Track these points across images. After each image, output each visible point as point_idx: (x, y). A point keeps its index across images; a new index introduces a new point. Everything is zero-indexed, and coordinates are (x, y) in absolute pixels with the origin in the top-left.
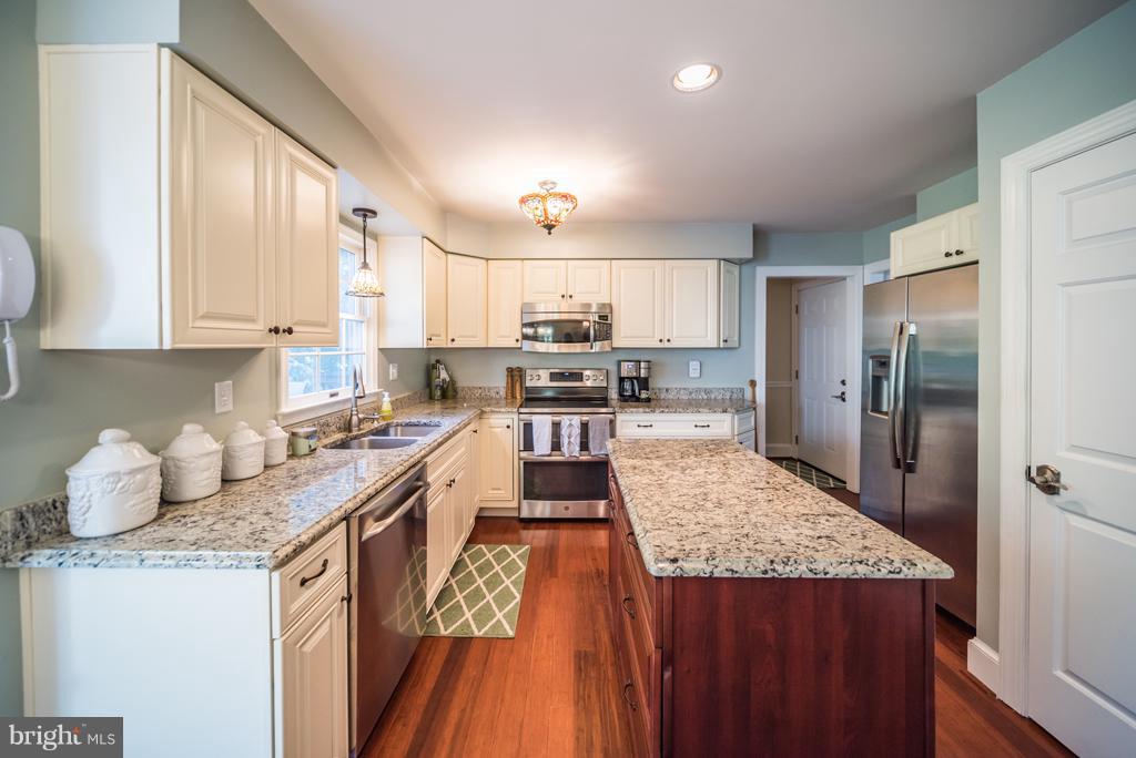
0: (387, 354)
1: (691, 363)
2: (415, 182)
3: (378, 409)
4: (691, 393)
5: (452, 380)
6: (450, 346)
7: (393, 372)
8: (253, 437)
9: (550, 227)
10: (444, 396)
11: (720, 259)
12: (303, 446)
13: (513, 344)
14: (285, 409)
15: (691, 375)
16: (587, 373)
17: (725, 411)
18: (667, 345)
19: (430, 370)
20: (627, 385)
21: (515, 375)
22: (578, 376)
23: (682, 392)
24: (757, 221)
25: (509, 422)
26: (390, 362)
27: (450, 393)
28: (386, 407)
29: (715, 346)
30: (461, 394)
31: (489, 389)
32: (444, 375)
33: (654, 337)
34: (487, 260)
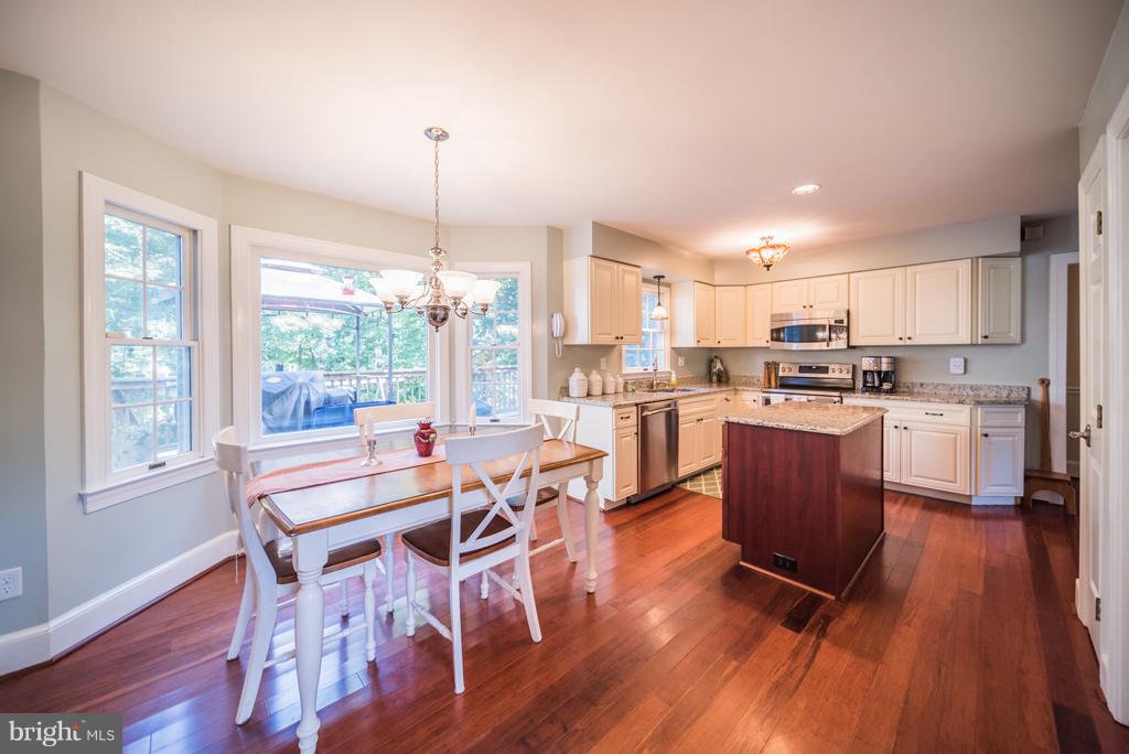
0: (677, 351)
1: (952, 360)
2: (687, 253)
3: (669, 381)
4: (952, 389)
5: (725, 369)
6: (717, 346)
7: (681, 362)
8: (612, 379)
9: (768, 267)
10: (719, 381)
11: (978, 258)
12: (630, 388)
13: (765, 345)
14: (624, 372)
15: (952, 371)
16: (831, 367)
17: (961, 402)
18: (908, 342)
19: (710, 363)
20: (869, 378)
21: (771, 367)
22: (825, 370)
23: (940, 387)
24: (1026, 212)
25: (756, 398)
26: (680, 355)
27: (724, 379)
28: (674, 379)
29: (969, 342)
30: (732, 380)
31: (752, 378)
32: (719, 366)
33: (893, 335)
34: (746, 286)
